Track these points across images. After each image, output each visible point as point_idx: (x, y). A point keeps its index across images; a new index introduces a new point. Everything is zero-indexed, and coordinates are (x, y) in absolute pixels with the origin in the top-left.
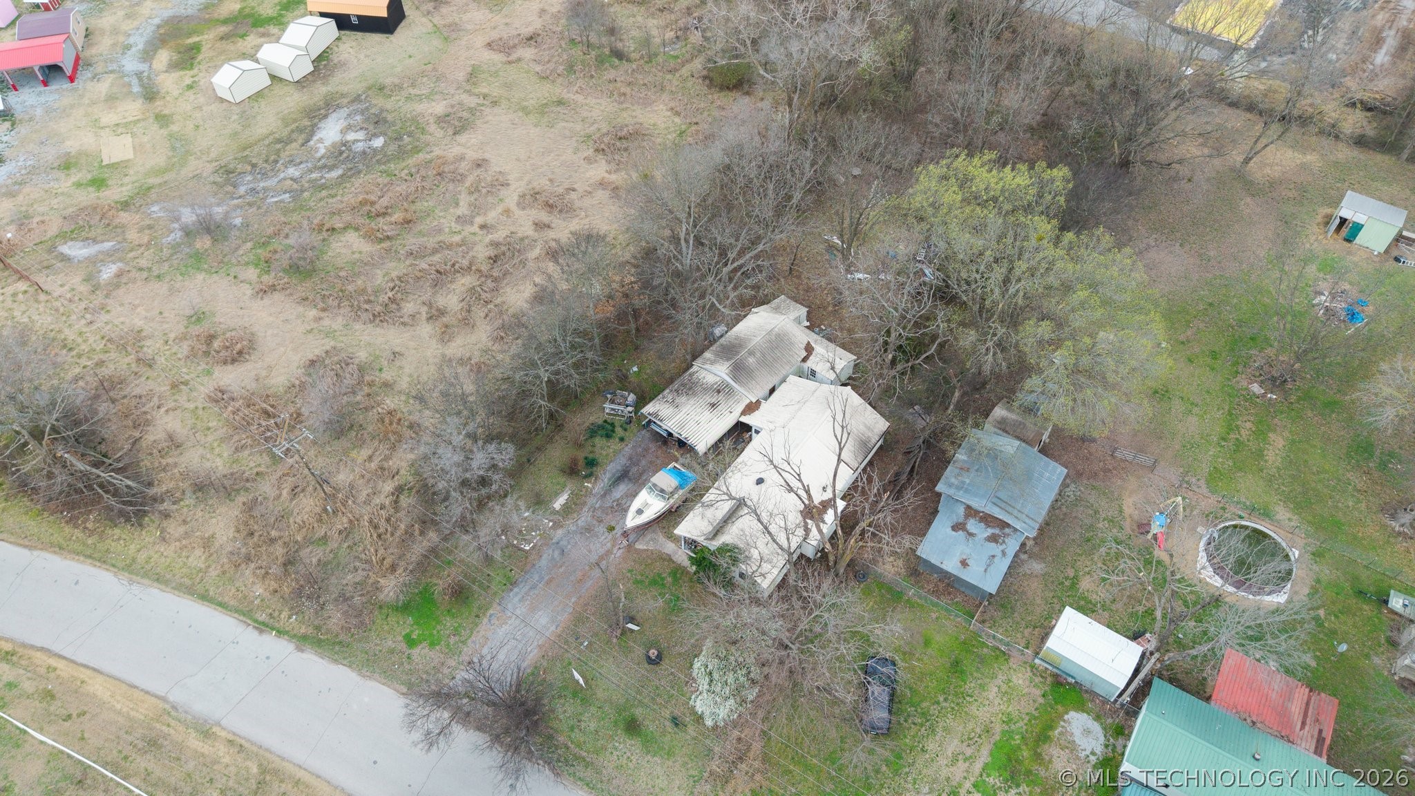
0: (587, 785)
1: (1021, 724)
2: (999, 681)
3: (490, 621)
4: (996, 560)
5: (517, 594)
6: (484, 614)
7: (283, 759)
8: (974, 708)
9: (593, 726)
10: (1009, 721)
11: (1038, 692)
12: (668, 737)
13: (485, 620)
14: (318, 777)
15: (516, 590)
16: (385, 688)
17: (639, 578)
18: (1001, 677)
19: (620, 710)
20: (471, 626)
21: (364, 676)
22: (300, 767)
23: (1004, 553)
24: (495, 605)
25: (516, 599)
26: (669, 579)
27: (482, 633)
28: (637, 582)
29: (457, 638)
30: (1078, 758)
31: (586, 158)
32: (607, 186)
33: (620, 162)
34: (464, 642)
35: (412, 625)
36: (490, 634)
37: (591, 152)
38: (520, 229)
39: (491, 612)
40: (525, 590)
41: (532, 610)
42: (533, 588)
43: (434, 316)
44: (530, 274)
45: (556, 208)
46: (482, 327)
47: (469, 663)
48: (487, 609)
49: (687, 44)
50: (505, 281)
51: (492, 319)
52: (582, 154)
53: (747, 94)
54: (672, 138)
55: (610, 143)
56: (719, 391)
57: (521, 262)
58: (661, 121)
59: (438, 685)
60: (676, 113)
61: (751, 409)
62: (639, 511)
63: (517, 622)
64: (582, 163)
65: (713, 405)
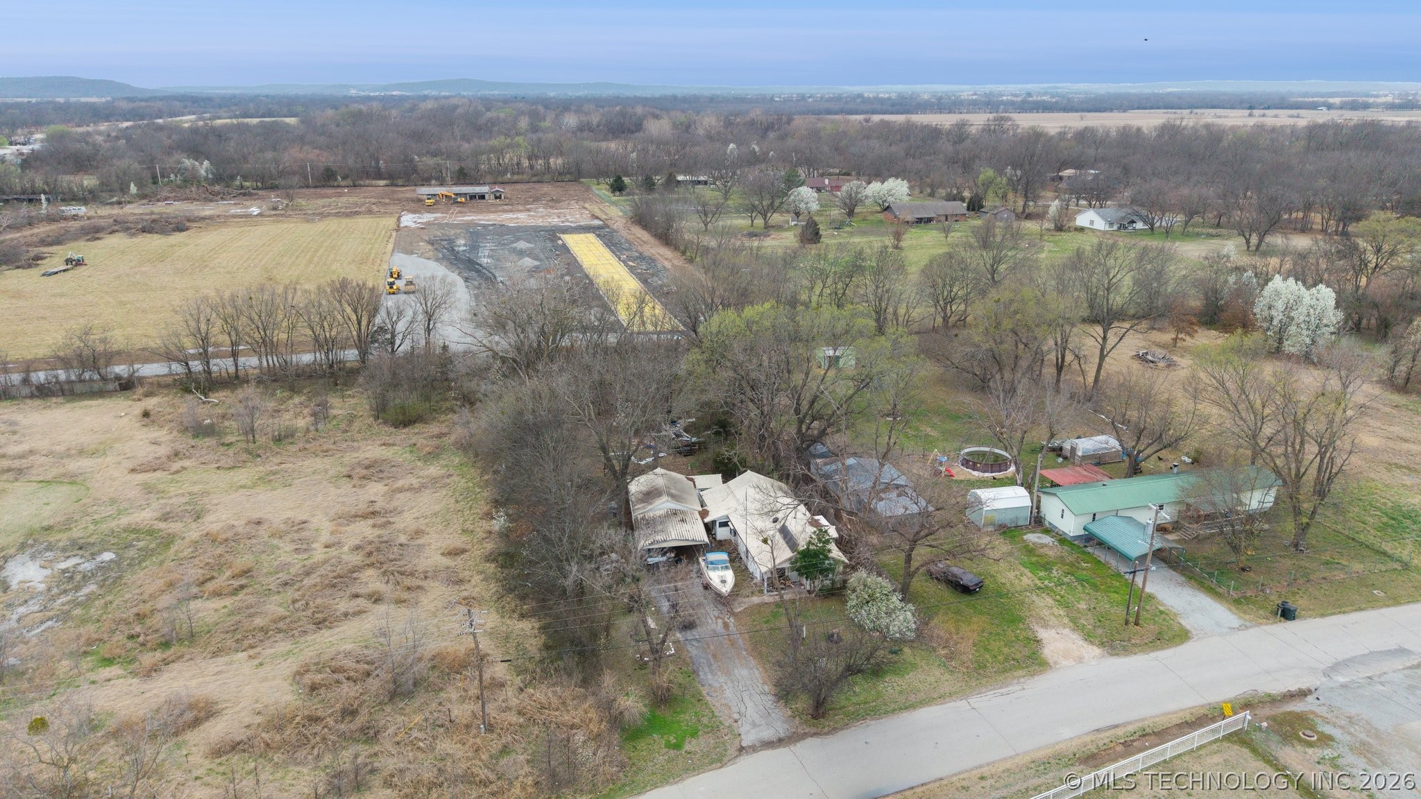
3: (711, 696)
5: (705, 674)
6: (703, 696)
11: (1002, 540)
13: (708, 698)
15: (701, 673)
16: (702, 775)
20: (704, 707)
21: (676, 783)
24: (702, 688)
25: (709, 676)
27: (718, 704)
29: (706, 719)
30: (1052, 547)
31: (354, 486)
32: (400, 490)
33: (389, 478)
34: (714, 716)
35: (662, 737)
36: (724, 701)
37: (355, 481)
38: (366, 534)
39: (704, 693)
40: (707, 669)
41: (728, 673)
42: (710, 666)
43: (377, 598)
44: (421, 547)
45: (379, 513)
46: (432, 584)
47: (736, 721)
48: (700, 693)
49: (335, 417)
50: (407, 558)
51: (434, 577)
52: (347, 486)
53: (426, 423)
54: (408, 456)
55: (364, 472)
56: (675, 514)
57: (401, 545)
58: (384, 452)
59: (737, 745)
60: (389, 445)
61: (704, 514)
62: (724, 582)
63: (730, 684)
64: (355, 489)
65: (682, 521)
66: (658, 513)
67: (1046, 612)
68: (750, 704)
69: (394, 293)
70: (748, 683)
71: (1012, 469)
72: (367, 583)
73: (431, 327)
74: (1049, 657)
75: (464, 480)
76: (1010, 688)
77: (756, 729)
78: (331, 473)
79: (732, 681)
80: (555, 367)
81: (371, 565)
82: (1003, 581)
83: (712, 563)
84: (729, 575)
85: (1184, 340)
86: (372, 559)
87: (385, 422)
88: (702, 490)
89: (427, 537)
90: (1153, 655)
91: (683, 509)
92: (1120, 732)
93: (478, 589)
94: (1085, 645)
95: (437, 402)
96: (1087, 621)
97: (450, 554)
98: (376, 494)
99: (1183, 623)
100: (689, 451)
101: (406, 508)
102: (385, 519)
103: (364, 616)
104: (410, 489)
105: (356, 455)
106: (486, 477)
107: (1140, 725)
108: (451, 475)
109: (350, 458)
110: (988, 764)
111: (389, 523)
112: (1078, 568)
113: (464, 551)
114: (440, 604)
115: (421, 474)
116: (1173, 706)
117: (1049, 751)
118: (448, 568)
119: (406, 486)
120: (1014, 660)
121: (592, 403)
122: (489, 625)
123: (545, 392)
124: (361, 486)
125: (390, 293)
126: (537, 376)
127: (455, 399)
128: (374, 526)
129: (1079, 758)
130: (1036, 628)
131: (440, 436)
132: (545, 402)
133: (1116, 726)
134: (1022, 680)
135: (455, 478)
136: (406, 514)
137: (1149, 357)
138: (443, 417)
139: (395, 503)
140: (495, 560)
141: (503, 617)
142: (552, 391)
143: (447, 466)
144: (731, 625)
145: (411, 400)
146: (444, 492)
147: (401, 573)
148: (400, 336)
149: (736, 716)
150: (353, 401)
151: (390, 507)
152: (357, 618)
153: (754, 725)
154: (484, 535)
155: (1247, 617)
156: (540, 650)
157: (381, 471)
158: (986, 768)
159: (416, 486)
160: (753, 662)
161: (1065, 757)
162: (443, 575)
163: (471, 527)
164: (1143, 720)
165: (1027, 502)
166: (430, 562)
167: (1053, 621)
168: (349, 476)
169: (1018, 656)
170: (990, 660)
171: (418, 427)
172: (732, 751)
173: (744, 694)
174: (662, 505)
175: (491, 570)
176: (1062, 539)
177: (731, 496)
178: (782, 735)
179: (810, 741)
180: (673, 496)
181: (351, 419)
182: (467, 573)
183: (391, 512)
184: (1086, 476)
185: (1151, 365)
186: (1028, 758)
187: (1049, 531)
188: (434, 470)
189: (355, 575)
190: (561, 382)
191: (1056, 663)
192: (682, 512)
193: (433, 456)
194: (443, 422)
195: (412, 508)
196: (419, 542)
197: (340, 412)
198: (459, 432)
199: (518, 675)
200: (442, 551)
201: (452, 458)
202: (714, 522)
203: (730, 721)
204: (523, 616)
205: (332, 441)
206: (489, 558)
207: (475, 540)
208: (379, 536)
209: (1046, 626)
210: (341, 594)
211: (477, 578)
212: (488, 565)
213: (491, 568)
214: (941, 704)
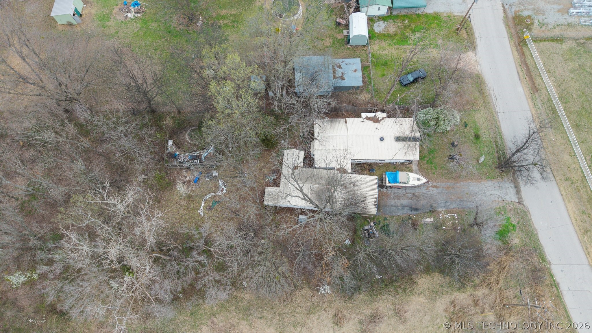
0: (501, 138)
1: (389, 42)
2: (381, 52)
4: (347, 63)
7: (576, 231)
8: (394, 55)
9: (486, 149)
10: (390, 45)
11: (376, 42)
12: (471, 125)
13: (489, 207)
14: (569, 216)
15: (471, 206)
16: (533, 221)
17: (434, 169)
18: (379, 52)
19: (476, 144)
21: (537, 231)
22: (573, 224)
23: (343, 62)
25: (473, 203)
26: (426, 159)
27: (493, 205)
28: (436, 169)
29: (501, 211)
30: (388, 26)
34: (500, 208)
36: (491, 202)
41: (472, 195)
42: (465, 201)
47: (503, 200)
59: (518, 204)
62: (419, 180)
63: (479, 196)
68: (493, 192)
70: (479, 189)
76: (492, 95)
77: (509, 194)
90: (477, 37)
92: (521, 73)
94: (467, 55)
107: (518, 65)
129: (533, 93)
144: (434, 184)
149: (500, 200)
153: (507, 194)
161: (532, 96)
172: (521, 207)
173: (487, 193)
176: (383, 18)
178: (513, 185)
191: (477, 71)
203: (503, 202)
214: (500, 123)
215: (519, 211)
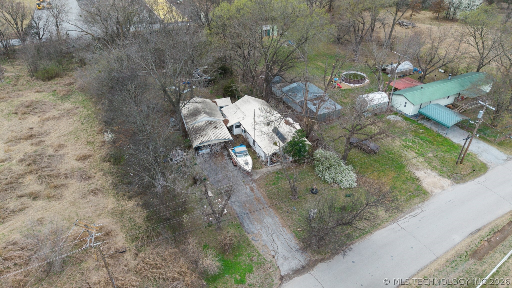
3: (255, 241)
5: (248, 225)
6: (250, 241)
13: (253, 242)
15: (245, 224)
20: (252, 249)
24: (248, 235)
25: (251, 226)
27: (260, 246)
29: (255, 258)
31: (20, 119)
32: (48, 119)
33: (41, 112)
34: (260, 255)
35: (232, 277)
36: (263, 243)
37: (20, 116)
38: (27, 151)
39: (250, 238)
40: (248, 221)
41: (261, 222)
42: (249, 218)
43: (35, 196)
44: (62, 156)
45: (35, 135)
46: (71, 182)
47: (274, 257)
48: (248, 239)
49: (8, 77)
50: (53, 165)
51: (72, 177)
52: (15, 120)
53: (62, 78)
54: (52, 97)
55: (26, 110)
56: (210, 124)
57: (50, 156)
58: (37, 97)
59: (278, 276)
60: (41, 92)
61: (226, 122)
62: (247, 164)
63: (264, 230)
64: (20, 121)
65: (216, 127)
66: (201, 124)
67: (414, 161)
68: (279, 243)
69: (41, 9)
70: (274, 227)
71: (367, 81)
72: (28, 185)
73: (58, 24)
74: (427, 188)
75: (86, 110)
76: (416, 211)
77: (287, 261)
78: (5, 111)
79: (265, 228)
80: (127, 42)
81: (31, 172)
82: (387, 144)
83: (239, 153)
84: (249, 159)
85: (415, 15)
86: (31, 168)
87: (38, 79)
88: (222, 107)
89: (65, 149)
90: (477, 180)
91: (214, 120)
92: (483, 233)
93: (100, 182)
94: (441, 179)
95: (67, 65)
96: (436, 163)
97: (80, 159)
98: (33, 123)
99: (481, 159)
100: (208, 84)
101: (52, 131)
102: (38, 140)
103: (27, 210)
104: (54, 118)
105: (21, 99)
106: (98, 107)
107: (490, 227)
108: (78, 108)
109: (17, 101)
110: (425, 267)
111: (42, 141)
112: (418, 132)
113: (89, 156)
114: (77, 195)
115: (60, 108)
116: (501, 212)
117: (452, 253)
118: (80, 169)
119: (51, 117)
120: (410, 192)
121: (153, 62)
122: (111, 206)
123: (124, 57)
124: (24, 119)
125: (39, 9)
126: (119, 48)
127: (77, 63)
128: (32, 144)
129: (470, 255)
130: (414, 171)
131: (70, 84)
132: (125, 64)
133: (479, 230)
134: (420, 205)
135: (80, 109)
136: (52, 135)
137: (405, 24)
138: (70, 74)
139: (45, 128)
140: (109, 161)
141: (118, 200)
142: (128, 56)
143: (75, 102)
144: (255, 188)
145: (52, 66)
146: (75, 119)
147: (51, 176)
148: (42, 30)
149: (273, 253)
150: (19, 67)
151: (42, 130)
152: (22, 213)
153: (285, 259)
154: (101, 144)
155: (508, 152)
156: (145, 221)
157: (36, 108)
158: (425, 271)
159: (57, 116)
160: (273, 213)
161: (462, 255)
162: (77, 175)
163: (93, 140)
164: (490, 223)
165: (386, 100)
166: (68, 166)
167: (420, 166)
168: (16, 113)
169: (411, 189)
170: (398, 194)
171: (57, 80)
172: (277, 281)
173: (274, 236)
174: (202, 119)
175: (107, 167)
176: (405, 117)
177: (239, 110)
178: (303, 264)
179: (321, 266)
180: (208, 114)
181: (18, 78)
182: (92, 171)
183: (43, 134)
184: (409, 84)
185: (406, 27)
186: (444, 260)
187: (397, 113)
188: (67, 105)
189: (20, 181)
190: (133, 51)
191: (432, 191)
192: (214, 122)
193: (66, 96)
194: (71, 76)
195: (56, 130)
196: (61, 152)
197: (11, 74)
198: (80, 82)
199: (133, 242)
200: (75, 158)
201: (78, 97)
202: (232, 126)
203: (270, 257)
204: (130, 198)
205: (6, 92)
206: (105, 159)
207: (96, 148)
208: (36, 151)
209: (418, 169)
210: (10, 195)
211: (99, 174)
212: (105, 164)
213: (107, 166)
214: (384, 227)
215: (268, 281)
